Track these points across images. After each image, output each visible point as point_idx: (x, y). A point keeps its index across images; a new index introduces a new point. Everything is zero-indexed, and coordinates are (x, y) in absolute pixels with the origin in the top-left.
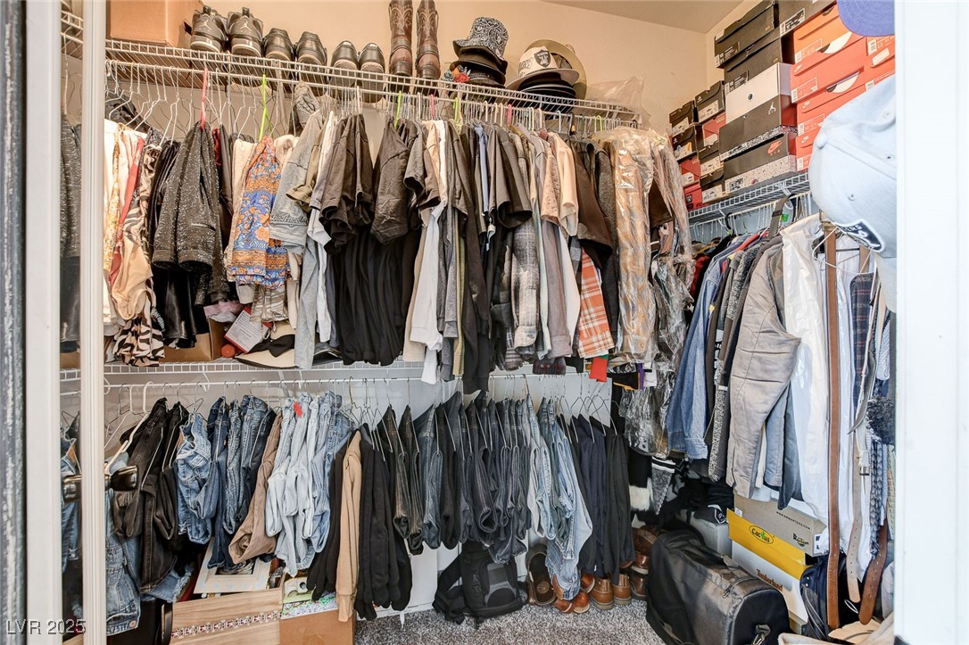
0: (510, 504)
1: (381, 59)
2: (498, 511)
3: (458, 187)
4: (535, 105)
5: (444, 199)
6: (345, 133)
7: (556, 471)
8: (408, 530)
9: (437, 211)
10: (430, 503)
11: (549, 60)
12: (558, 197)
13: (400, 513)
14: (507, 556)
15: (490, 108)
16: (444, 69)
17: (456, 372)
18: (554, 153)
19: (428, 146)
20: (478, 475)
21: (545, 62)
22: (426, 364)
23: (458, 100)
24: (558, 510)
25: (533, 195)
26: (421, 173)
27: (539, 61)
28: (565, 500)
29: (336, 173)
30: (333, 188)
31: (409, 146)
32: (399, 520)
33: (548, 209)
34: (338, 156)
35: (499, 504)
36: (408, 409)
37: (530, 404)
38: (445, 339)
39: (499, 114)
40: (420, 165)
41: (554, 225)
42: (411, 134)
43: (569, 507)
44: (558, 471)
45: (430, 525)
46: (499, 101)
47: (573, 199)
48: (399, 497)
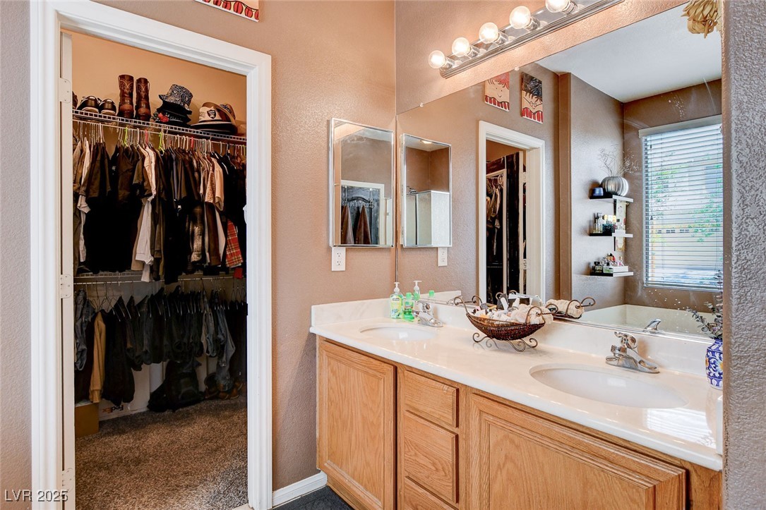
0: (191, 341)
1: (113, 108)
2: (185, 343)
3: (162, 187)
4: (207, 138)
5: (154, 193)
6: (99, 158)
7: (217, 324)
8: (134, 355)
9: (150, 199)
10: (146, 342)
11: (215, 115)
12: (214, 193)
13: (129, 346)
14: (191, 369)
15: (180, 138)
16: (153, 111)
17: (161, 273)
18: (213, 170)
19: (145, 165)
20: (174, 328)
21: (213, 116)
22: (144, 272)
23: (162, 134)
24: (216, 341)
25: (201, 191)
26: (141, 180)
27: (209, 115)
28: (220, 336)
29: (95, 179)
30: (94, 187)
31: (135, 166)
32: (129, 350)
33: (208, 199)
34: (96, 170)
35: (185, 340)
36: (132, 298)
37: (204, 293)
38: (155, 259)
39: (186, 141)
40: (141, 176)
41: (211, 207)
42: (135, 159)
43: (222, 339)
44: (218, 324)
45: (146, 352)
46: (185, 135)
47: (221, 195)
48: (128, 339)
